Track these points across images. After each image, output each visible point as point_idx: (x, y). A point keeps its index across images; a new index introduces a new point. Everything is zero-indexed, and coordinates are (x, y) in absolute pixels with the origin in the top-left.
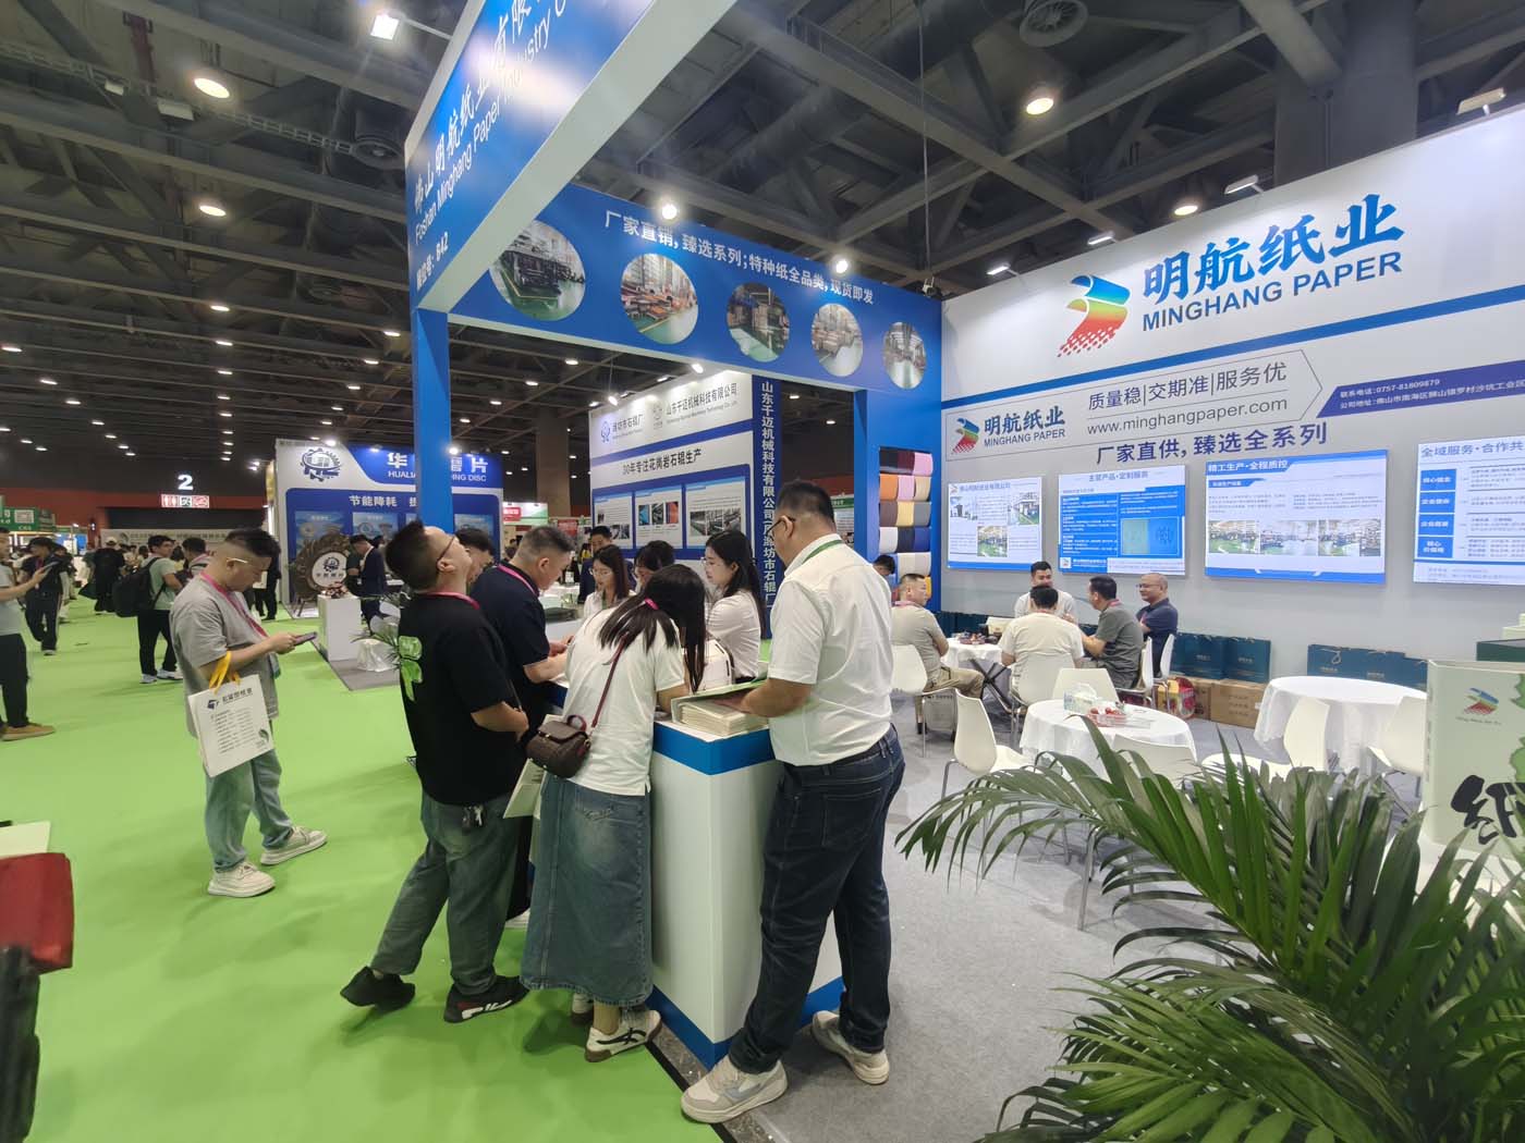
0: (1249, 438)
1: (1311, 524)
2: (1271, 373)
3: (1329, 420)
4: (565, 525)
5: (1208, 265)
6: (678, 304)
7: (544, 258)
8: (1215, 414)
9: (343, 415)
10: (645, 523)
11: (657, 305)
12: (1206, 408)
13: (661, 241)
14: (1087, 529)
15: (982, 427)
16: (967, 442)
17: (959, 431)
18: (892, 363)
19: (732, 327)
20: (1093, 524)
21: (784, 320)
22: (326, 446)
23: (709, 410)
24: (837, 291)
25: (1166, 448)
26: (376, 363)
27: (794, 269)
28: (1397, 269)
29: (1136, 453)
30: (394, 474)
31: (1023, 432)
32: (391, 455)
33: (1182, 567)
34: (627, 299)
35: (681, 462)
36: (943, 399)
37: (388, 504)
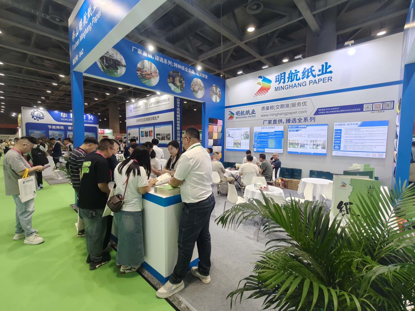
0: (298, 120)
1: (311, 141)
2: (304, 104)
3: (316, 116)
4: (118, 136)
5: (290, 76)
6: (153, 75)
7: (114, 59)
8: (291, 113)
9: (45, 100)
10: (142, 136)
11: (147, 75)
12: (289, 112)
13: (149, 57)
14: (260, 141)
15: (235, 114)
16: (231, 117)
17: (229, 114)
18: (212, 95)
19: (169, 83)
20: (262, 140)
21: (183, 82)
22: (40, 110)
23: (162, 105)
24: (198, 75)
25: (279, 121)
26: (56, 84)
27: (186, 68)
28: (331, 81)
29: (272, 122)
30: (63, 119)
31: (245, 116)
32: (62, 114)
33: (282, 151)
34: (139, 73)
35: (153, 119)
36: (225, 106)
37: (61, 128)
